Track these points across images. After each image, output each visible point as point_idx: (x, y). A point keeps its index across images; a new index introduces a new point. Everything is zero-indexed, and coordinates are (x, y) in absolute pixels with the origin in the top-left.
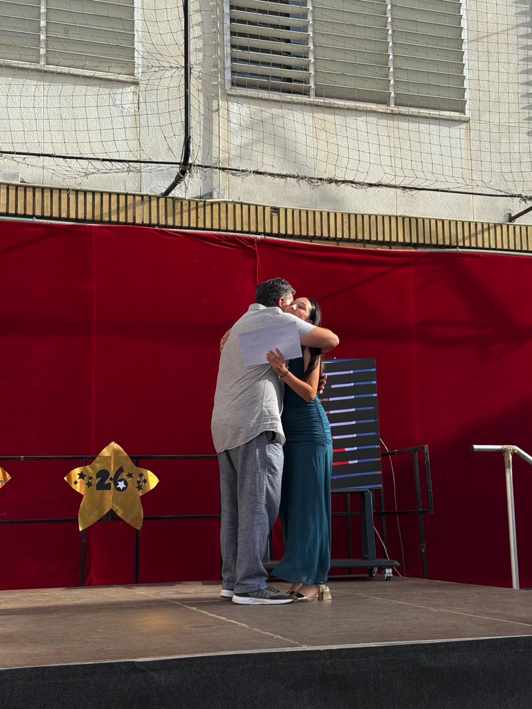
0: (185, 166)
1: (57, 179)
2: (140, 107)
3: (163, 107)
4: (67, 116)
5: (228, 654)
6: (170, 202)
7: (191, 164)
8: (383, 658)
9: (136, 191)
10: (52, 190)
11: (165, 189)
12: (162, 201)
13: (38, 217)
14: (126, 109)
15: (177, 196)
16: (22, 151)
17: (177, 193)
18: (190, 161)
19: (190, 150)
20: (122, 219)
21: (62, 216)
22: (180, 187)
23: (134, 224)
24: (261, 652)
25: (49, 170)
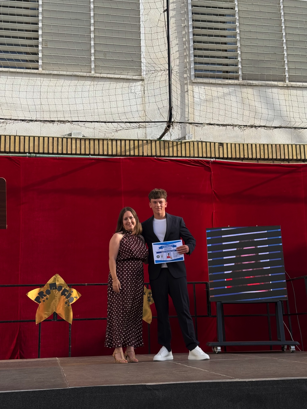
0: (170, 123)
1: (101, 134)
2: (145, 93)
3: (157, 92)
4: (106, 100)
5: (195, 382)
6: (162, 143)
7: (173, 122)
8: (281, 386)
9: (144, 138)
10: (99, 140)
11: (160, 136)
12: (158, 142)
13: (92, 155)
14: (137, 94)
15: (166, 139)
16: (83, 120)
17: (165, 138)
18: (172, 120)
19: (172, 114)
20: (136, 154)
21: (105, 154)
22: (168, 134)
23: (143, 156)
24: (213, 381)
25: (97, 130)
